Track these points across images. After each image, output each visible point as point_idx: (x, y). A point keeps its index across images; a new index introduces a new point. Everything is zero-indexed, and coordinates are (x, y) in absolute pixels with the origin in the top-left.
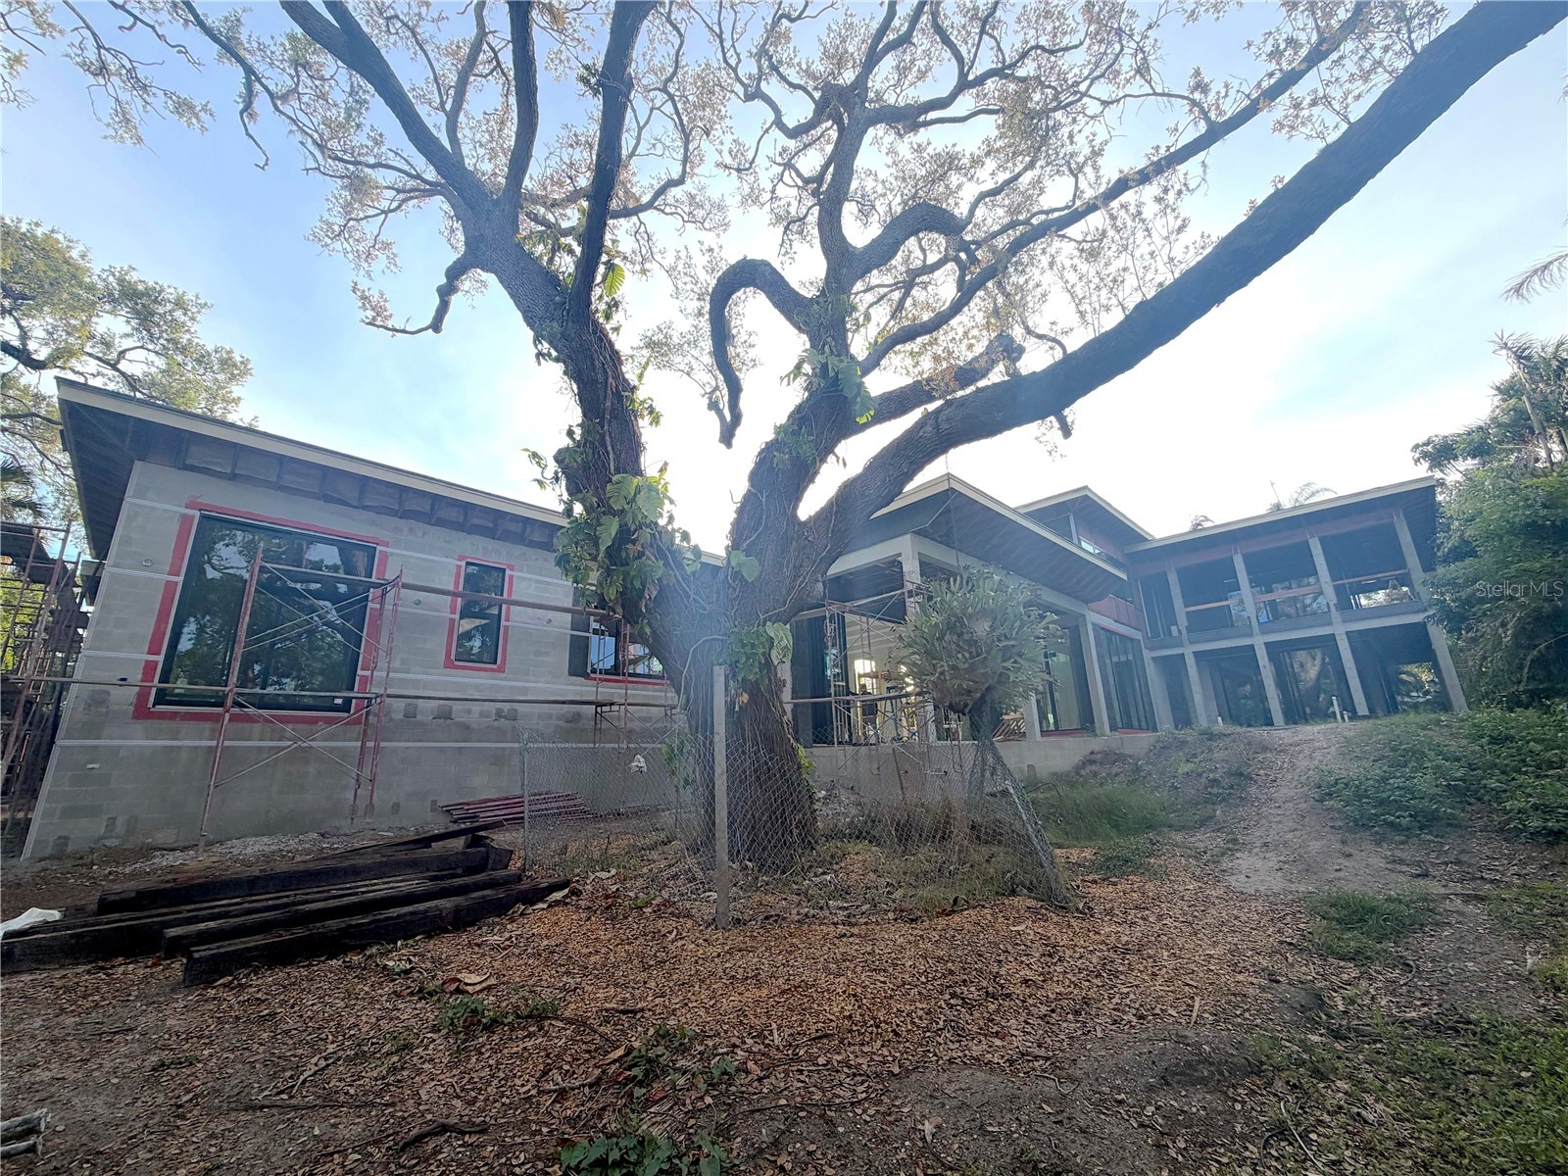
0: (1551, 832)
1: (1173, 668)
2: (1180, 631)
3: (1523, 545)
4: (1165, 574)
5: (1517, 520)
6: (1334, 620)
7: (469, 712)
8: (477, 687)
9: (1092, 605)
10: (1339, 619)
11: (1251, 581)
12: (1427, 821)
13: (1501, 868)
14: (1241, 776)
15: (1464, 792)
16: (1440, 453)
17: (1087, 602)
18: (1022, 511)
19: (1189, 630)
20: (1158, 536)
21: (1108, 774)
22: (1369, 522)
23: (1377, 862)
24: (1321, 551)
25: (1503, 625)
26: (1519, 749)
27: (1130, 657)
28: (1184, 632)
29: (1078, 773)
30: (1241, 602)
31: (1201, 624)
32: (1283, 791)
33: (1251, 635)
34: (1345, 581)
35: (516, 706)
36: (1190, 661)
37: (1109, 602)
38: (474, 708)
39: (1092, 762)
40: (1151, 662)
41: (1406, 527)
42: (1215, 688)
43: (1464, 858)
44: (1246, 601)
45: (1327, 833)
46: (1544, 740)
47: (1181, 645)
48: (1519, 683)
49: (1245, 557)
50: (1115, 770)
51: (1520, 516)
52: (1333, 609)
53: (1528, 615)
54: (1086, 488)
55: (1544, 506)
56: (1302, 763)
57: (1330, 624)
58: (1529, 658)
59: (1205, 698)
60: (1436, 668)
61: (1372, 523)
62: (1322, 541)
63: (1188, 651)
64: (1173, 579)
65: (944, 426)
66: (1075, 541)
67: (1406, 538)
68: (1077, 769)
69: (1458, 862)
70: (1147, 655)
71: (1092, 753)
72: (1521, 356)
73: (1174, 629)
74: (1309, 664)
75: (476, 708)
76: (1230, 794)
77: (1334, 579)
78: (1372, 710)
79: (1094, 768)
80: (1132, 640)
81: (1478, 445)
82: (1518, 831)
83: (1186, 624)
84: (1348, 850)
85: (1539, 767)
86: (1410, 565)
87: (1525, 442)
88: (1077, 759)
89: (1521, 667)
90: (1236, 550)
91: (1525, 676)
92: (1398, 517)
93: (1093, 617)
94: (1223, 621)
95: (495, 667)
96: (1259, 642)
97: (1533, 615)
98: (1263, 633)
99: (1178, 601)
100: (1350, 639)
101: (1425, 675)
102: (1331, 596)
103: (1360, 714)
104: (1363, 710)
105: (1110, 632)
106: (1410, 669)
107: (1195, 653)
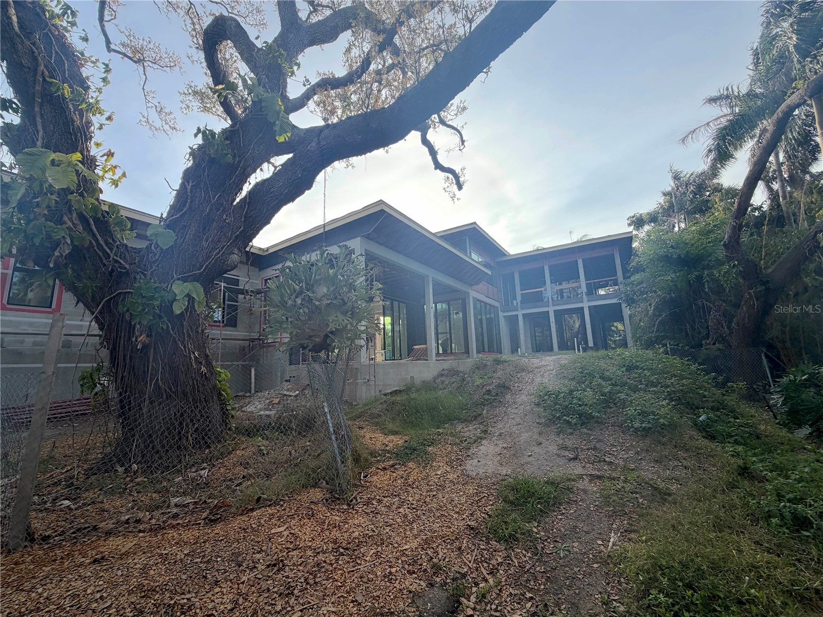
0: (644, 429)
1: (513, 321)
2: (517, 303)
3: (662, 267)
4: (513, 273)
5: (661, 253)
6: (584, 300)
7: (22, 342)
8: (31, 324)
9: (474, 287)
10: (586, 300)
11: (551, 280)
12: (585, 419)
13: (615, 453)
14: (504, 388)
15: (608, 401)
16: (638, 222)
17: (471, 285)
18: (438, 235)
19: (522, 302)
20: (512, 253)
21: (449, 383)
22: (603, 253)
23: (553, 449)
24: (582, 266)
25: (650, 305)
26: (640, 374)
27: (492, 316)
28: (519, 304)
29: (434, 381)
30: (546, 290)
31: (528, 300)
32: (523, 397)
33: (548, 306)
34: (592, 281)
35: (71, 338)
36: (521, 318)
37: (482, 286)
38: (27, 340)
39: (442, 375)
40: (503, 318)
41: (619, 256)
42: (531, 332)
43: (598, 445)
44: (549, 290)
45: (534, 427)
46: (652, 368)
47: (517, 310)
48: (653, 332)
49: (549, 267)
50: (453, 380)
51: (661, 252)
52: (584, 294)
53: (660, 300)
54: (475, 223)
55: (672, 247)
56: (538, 380)
57: (582, 302)
58: (658, 321)
59: (526, 336)
60: (624, 324)
61: (604, 253)
62: (583, 260)
63: (520, 313)
64: (517, 276)
65: (324, 143)
66: (469, 255)
67: (618, 262)
68: (435, 379)
69: (595, 449)
70: (501, 314)
71: (443, 370)
72: (676, 177)
73: (515, 302)
74: (577, 321)
75: (29, 340)
76: (495, 399)
77: (586, 280)
78: (595, 343)
79: (443, 378)
80: (494, 307)
81: (653, 218)
82: (629, 428)
83: (520, 299)
84: (541, 439)
85: (647, 385)
86: (618, 275)
87: (670, 216)
88: (435, 373)
89: (654, 326)
90: (545, 263)
91: (655, 329)
92: (616, 251)
93: (473, 294)
94: (538, 299)
95: (50, 310)
96: (551, 310)
97: (662, 300)
98: (553, 305)
99: (518, 288)
100: (589, 309)
101: (620, 327)
102: (584, 289)
103: (589, 346)
104: (591, 344)
105: (481, 301)
106: (615, 324)
107: (523, 314)
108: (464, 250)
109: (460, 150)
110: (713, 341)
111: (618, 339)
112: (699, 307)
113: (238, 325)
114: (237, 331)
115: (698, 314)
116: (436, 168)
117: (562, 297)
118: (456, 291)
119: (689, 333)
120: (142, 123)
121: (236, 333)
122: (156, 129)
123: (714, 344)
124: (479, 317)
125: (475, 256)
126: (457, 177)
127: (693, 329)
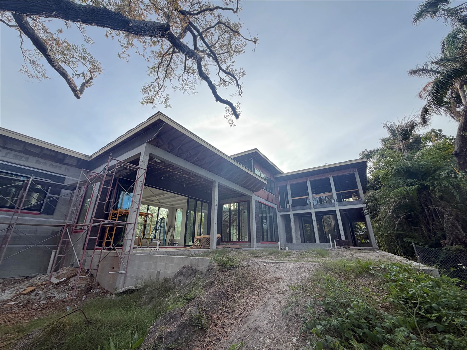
1: (287, 218)
2: (289, 206)
4: (286, 186)
6: (336, 205)
9: (255, 193)
10: (337, 205)
11: (312, 191)
17: (253, 191)
19: (293, 206)
20: (285, 172)
22: (347, 172)
24: (333, 181)
25: (389, 208)
27: (271, 215)
28: (291, 206)
30: (308, 197)
31: (296, 204)
33: (311, 209)
34: (340, 192)
36: (292, 217)
37: (262, 192)
39: (181, 274)
40: (280, 216)
41: (358, 175)
44: (311, 198)
47: (289, 211)
49: (310, 181)
52: (336, 201)
54: (256, 149)
57: (335, 206)
58: (397, 222)
60: (366, 224)
62: (333, 178)
63: (291, 213)
64: (289, 188)
66: (253, 171)
67: (358, 179)
70: (278, 214)
71: (184, 267)
73: (288, 205)
74: (332, 220)
77: (336, 191)
79: (181, 278)
80: (273, 208)
83: (291, 203)
86: (359, 188)
90: (308, 179)
91: (396, 228)
92: (356, 171)
93: (255, 198)
94: (304, 203)
96: (313, 211)
97: (398, 205)
98: (314, 208)
99: (290, 196)
100: (340, 212)
101: (363, 226)
102: (335, 197)
103: (342, 240)
104: (343, 238)
105: (262, 203)
106: (359, 223)
107: (293, 214)
108: (250, 168)
109: (240, 95)
110: (451, 242)
111: (362, 233)
112: (431, 211)
113: (55, 214)
114: (53, 218)
115: (431, 217)
116: (217, 101)
117: (321, 203)
118: (243, 195)
119: (426, 233)
120: (22, 71)
121: (52, 220)
122: (33, 77)
123: (452, 245)
124: (260, 215)
125: (257, 172)
126: (234, 109)
127: (429, 230)
